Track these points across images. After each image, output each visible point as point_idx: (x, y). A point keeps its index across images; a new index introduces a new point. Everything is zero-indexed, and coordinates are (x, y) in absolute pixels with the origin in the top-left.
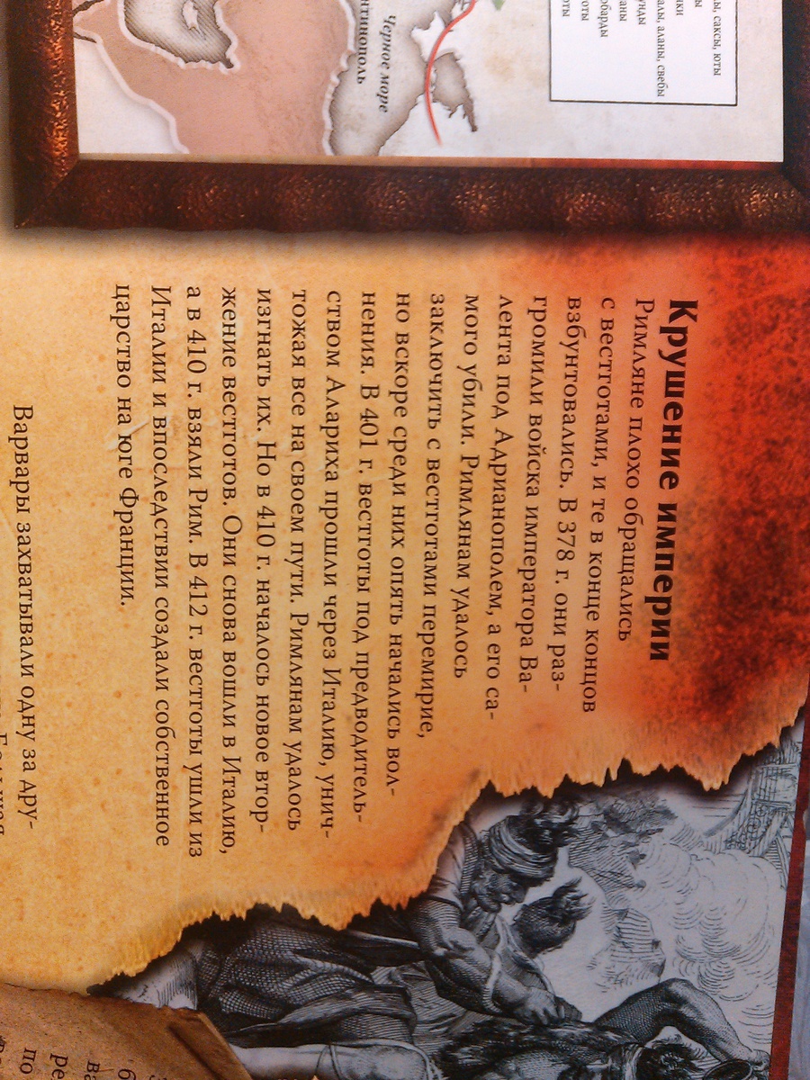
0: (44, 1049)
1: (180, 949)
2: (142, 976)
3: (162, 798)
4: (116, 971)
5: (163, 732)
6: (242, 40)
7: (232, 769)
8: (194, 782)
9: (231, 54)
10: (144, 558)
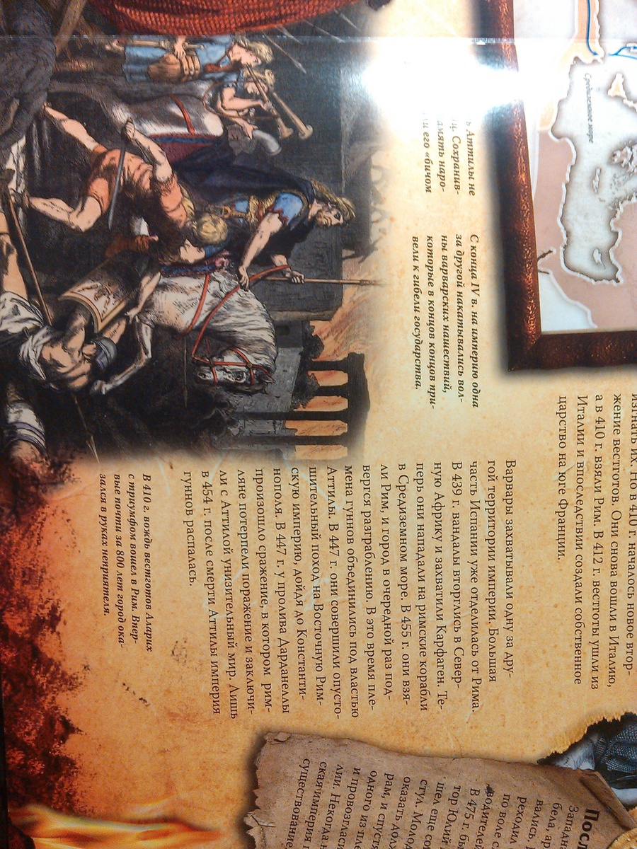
0: (514, 794)
1: (586, 738)
2: (566, 753)
3: (578, 659)
4: (552, 751)
5: (579, 625)
6: (623, 267)
7: (614, 642)
8: (594, 650)
9: (618, 275)
10: (570, 535)
